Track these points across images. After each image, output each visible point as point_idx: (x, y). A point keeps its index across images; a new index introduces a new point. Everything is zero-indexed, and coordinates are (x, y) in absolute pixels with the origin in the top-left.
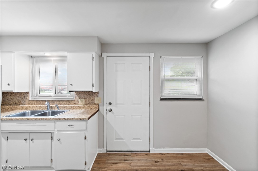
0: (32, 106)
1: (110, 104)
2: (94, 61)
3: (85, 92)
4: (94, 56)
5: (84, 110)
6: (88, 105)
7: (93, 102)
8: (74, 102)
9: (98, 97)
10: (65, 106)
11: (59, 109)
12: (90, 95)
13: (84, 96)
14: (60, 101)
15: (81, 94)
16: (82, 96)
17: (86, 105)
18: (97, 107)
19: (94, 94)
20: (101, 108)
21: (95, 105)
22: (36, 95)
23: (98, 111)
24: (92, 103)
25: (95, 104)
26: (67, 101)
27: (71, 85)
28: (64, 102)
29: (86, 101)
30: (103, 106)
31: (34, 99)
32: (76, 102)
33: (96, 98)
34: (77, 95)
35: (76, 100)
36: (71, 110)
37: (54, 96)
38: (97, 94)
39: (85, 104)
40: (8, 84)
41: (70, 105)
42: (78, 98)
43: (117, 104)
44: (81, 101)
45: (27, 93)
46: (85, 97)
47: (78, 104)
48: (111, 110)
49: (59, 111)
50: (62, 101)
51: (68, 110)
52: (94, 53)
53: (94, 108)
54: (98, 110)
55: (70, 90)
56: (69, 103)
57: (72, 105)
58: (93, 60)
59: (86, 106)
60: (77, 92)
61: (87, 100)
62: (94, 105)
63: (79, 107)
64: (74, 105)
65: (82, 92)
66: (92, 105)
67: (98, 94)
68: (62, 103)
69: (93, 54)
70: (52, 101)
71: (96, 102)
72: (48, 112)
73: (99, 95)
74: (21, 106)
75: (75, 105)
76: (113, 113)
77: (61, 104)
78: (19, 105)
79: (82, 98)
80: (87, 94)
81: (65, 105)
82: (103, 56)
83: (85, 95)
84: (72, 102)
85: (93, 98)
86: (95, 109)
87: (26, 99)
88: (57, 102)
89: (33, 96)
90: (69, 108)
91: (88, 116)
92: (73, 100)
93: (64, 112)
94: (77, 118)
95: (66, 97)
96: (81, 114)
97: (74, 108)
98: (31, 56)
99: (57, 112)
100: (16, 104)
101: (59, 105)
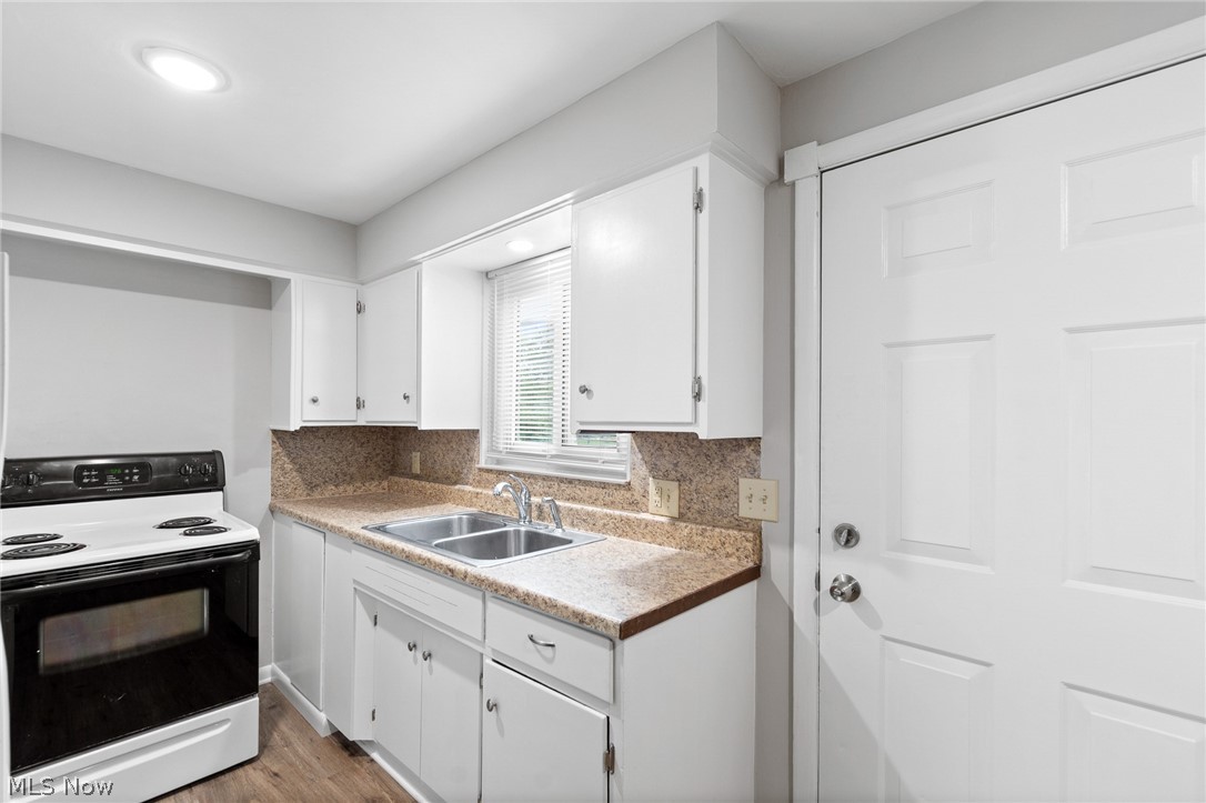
0: (485, 492)
1: (848, 536)
2: (704, 216)
3: (682, 440)
4: (704, 184)
5: (670, 550)
6: (695, 521)
7: (725, 505)
8: (628, 495)
9: (754, 472)
10: (588, 513)
11: (559, 525)
12: (707, 456)
13: (676, 465)
14: (570, 481)
15: (660, 448)
16: (664, 461)
17: (688, 520)
18: (749, 546)
19: (734, 454)
20: (775, 558)
21: (739, 528)
22: (501, 447)
23: (753, 574)
24: (721, 512)
25: (740, 524)
26: (600, 483)
27: (584, 390)
28: (588, 491)
29: (688, 498)
30: (791, 545)
31: (499, 462)
32: (637, 497)
33: (746, 485)
34: (640, 456)
35: (637, 484)
36: (612, 538)
37: (553, 456)
38: (753, 456)
39: (681, 517)
40: (405, 397)
41: (608, 511)
42: (643, 470)
43: (904, 545)
44: (660, 491)
45: (474, 433)
46: (684, 469)
47: (647, 511)
48: (847, 589)
49: (558, 533)
50: (580, 481)
51: (599, 536)
52: (703, 162)
53: (730, 550)
54: (751, 565)
55: (582, 423)
56: (608, 499)
57: (617, 513)
58: (698, 207)
59: (685, 529)
60: (643, 438)
61: (693, 487)
62: (731, 532)
63: (647, 526)
64: (625, 514)
65: (667, 438)
66: (717, 530)
67: (758, 453)
68: (579, 492)
69: (696, 170)
70: (545, 478)
71: (745, 511)
72: (513, 531)
73: (765, 462)
74: (457, 487)
75: (632, 515)
76: (873, 621)
77: (573, 499)
78: (455, 483)
79: (666, 477)
80: (690, 451)
81: (590, 508)
82: (788, 178)
83: (683, 459)
84: (619, 495)
85: (725, 482)
86: (733, 560)
87: (472, 460)
88: (562, 485)
89: (492, 448)
90: (605, 525)
91: (638, 607)
92: (622, 481)
93: (571, 542)
94: (567, 608)
95: (596, 461)
96: (626, 577)
97: (624, 528)
98: (487, 274)
99: (548, 536)
100: (447, 478)
101: (568, 504)
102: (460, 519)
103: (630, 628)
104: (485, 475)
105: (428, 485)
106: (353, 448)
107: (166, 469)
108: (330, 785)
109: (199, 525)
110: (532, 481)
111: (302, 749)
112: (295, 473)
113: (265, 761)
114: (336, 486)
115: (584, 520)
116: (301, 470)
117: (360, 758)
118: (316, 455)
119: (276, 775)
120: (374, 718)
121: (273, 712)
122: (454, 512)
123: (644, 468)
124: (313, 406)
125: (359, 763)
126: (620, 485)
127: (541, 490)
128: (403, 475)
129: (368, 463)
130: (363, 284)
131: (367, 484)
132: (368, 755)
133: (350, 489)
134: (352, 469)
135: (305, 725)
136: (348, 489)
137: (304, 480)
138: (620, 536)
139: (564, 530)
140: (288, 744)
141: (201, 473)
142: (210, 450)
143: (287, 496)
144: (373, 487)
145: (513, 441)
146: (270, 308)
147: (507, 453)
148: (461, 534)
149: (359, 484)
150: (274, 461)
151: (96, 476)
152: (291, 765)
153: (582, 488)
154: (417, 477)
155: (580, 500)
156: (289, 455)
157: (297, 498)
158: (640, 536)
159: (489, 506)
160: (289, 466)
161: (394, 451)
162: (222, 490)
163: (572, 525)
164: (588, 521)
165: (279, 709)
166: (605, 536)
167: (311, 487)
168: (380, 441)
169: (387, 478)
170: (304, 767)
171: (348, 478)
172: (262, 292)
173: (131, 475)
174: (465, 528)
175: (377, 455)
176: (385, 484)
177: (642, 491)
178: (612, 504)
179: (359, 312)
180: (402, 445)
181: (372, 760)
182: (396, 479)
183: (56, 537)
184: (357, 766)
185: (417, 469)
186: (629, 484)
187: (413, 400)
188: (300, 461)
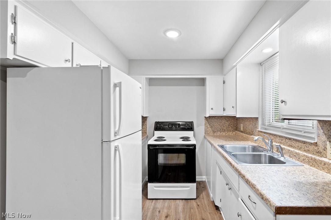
8: (316, 148)
10: (296, 153)
11: (283, 156)
14: (290, 139)
22: (267, 124)
26: (303, 141)
27: (283, 102)
28: (297, 144)
31: (265, 129)
32: (321, 150)
34: (322, 131)
35: (320, 143)
36: (307, 166)
40: (233, 107)
41: (306, 154)
42: (324, 138)
45: (257, 119)
47: (326, 157)
49: (282, 159)
50: (294, 139)
51: (300, 163)
55: (283, 115)
57: (310, 155)
63: (325, 164)
64: (313, 156)
68: (293, 144)
70: (280, 136)
72: (264, 154)
74: (252, 136)
75: (317, 158)
77: (291, 146)
78: (252, 135)
81: (297, 151)
84: (311, 148)
87: (256, 127)
88: (287, 140)
89: (263, 124)
90: (304, 159)
91: (292, 202)
92: (312, 141)
93: (285, 163)
94: (258, 190)
95: (301, 131)
96: (298, 186)
97: (313, 163)
98: (261, 64)
99: (277, 159)
100: (250, 133)
101: (288, 148)
102: (249, 147)
103: (280, 211)
104: (260, 133)
105: (244, 135)
106: (225, 122)
107: (182, 125)
108: (209, 215)
109: (186, 139)
110: (276, 137)
111: (206, 202)
112: (210, 128)
113: (197, 200)
114: (220, 132)
115: (295, 156)
116: (211, 127)
117: (218, 211)
118: (215, 123)
119: (198, 205)
120: (221, 201)
121: (203, 189)
122: (249, 144)
123: (324, 137)
124: (212, 110)
125: (217, 212)
126: (312, 143)
127: (279, 141)
128: (239, 131)
129: (229, 127)
130: (225, 75)
131: (229, 133)
132: (220, 212)
133: (224, 134)
134: (225, 128)
135: (208, 195)
136: (224, 133)
137: (212, 130)
138: (311, 166)
139: (285, 158)
140: (203, 199)
141: (189, 127)
142: (191, 121)
143: (208, 134)
144: (231, 133)
145: (271, 122)
146: (204, 86)
147: (268, 126)
148: (249, 152)
149: (227, 132)
150: (205, 125)
151: (171, 126)
152: (202, 204)
153: (294, 142)
154: (242, 132)
155: (294, 147)
156: (209, 123)
157: (211, 135)
158: (321, 168)
159: (261, 144)
160: (209, 126)
161: (236, 123)
162: (193, 131)
163: (290, 156)
164: (296, 156)
165: (204, 188)
166: (304, 164)
167: (214, 132)
168: (233, 120)
169: (234, 131)
170: (205, 207)
171: (223, 130)
172: (202, 82)
173: (177, 126)
174: (251, 150)
175: (232, 124)
176: (234, 133)
177: (323, 147)
178: (308, 151)
179: (224, 83)
180: (238, 122)
181: (221, 213)
182: (237, 132)
183: (164, 138)
184: (217, 213)
185: (242, 129)
186: (317, 143)
187: (235, 108)
188: (211, 125)
